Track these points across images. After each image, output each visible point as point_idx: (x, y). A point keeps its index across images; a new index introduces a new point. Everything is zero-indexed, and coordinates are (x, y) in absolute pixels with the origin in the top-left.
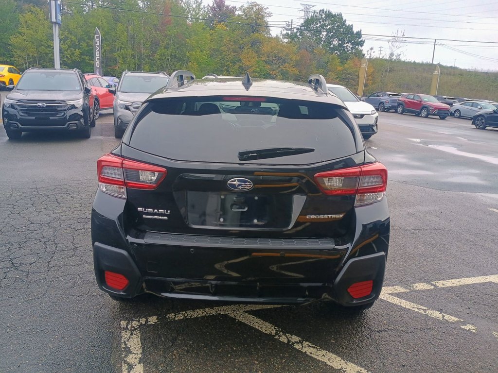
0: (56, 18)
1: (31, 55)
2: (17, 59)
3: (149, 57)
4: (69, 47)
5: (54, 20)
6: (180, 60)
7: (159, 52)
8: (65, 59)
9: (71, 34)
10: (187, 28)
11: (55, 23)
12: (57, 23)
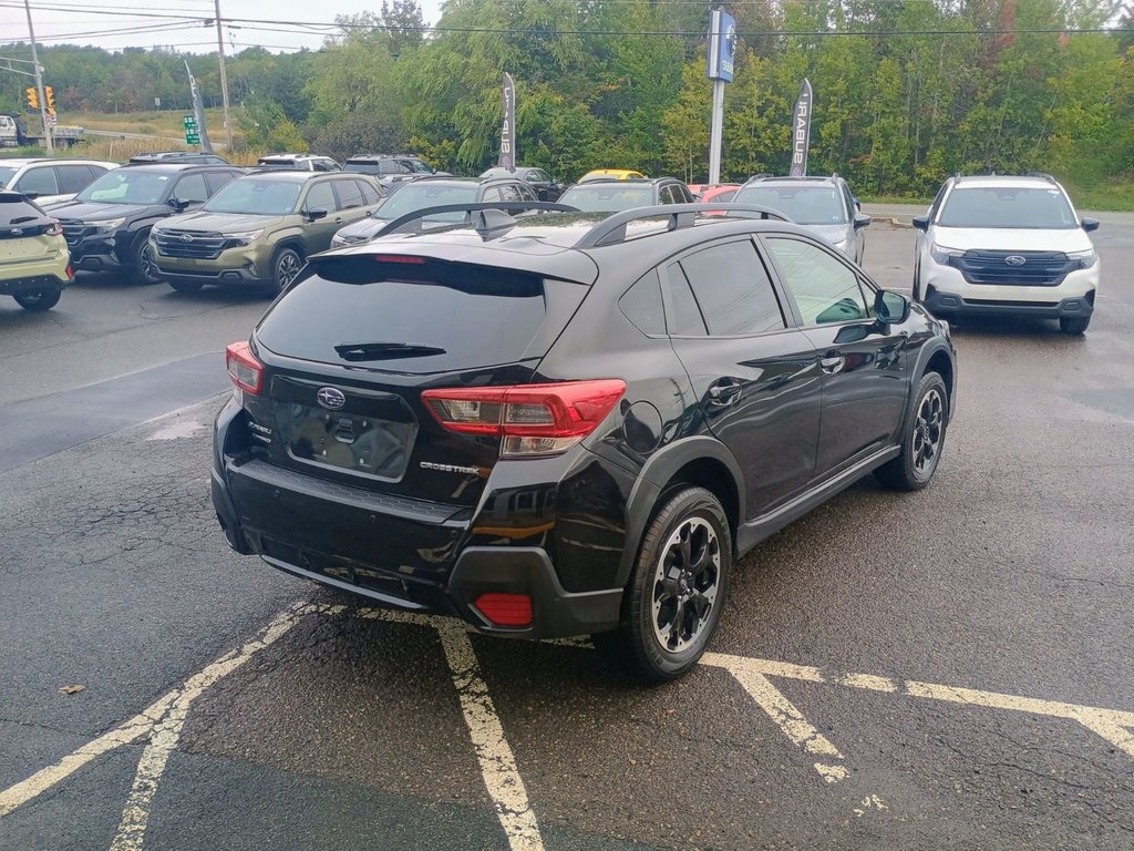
0: (718, 70)
1: (698, 144)
2: (673, 155)
3: (945, 128)
4: (772, 122)
5: (713, 74)
6: (1026, 130)
7: (971, 116)
8: (761, 148)
9: (780, 95)
10: (1056, 51)
11: (718, 79)
12: (722, 79)
